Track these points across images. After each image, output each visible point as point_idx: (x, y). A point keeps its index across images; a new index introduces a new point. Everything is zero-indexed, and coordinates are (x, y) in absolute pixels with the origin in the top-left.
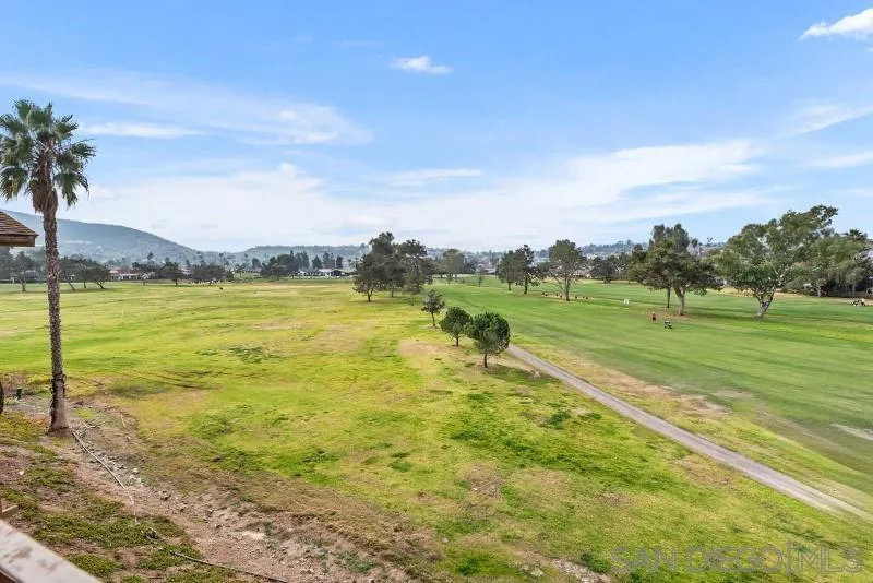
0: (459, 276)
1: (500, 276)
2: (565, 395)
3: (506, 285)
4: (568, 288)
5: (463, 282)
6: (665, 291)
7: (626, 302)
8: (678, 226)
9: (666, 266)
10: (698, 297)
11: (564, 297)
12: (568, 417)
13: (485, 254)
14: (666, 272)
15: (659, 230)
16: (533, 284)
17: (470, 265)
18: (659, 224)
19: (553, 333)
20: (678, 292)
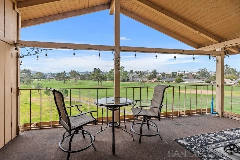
0: (41, 79)
1: (56, 79)
2: (84, 105)
3: (58, 81)
4: (76, 82)
5: (43, 81)
6: (98, 82)
7: (90, 84)
8: (99, 69)
9: (98, 76)
10: (105, 83)
11: (75, 84)
12: (87, 109)
13: (49, 73)
14: (98, 78)
15: (95, 69)
16: (66, 81)
17: (45, 76)
18: (95, 68)
19: (75, 92)
20: (101, 82)
